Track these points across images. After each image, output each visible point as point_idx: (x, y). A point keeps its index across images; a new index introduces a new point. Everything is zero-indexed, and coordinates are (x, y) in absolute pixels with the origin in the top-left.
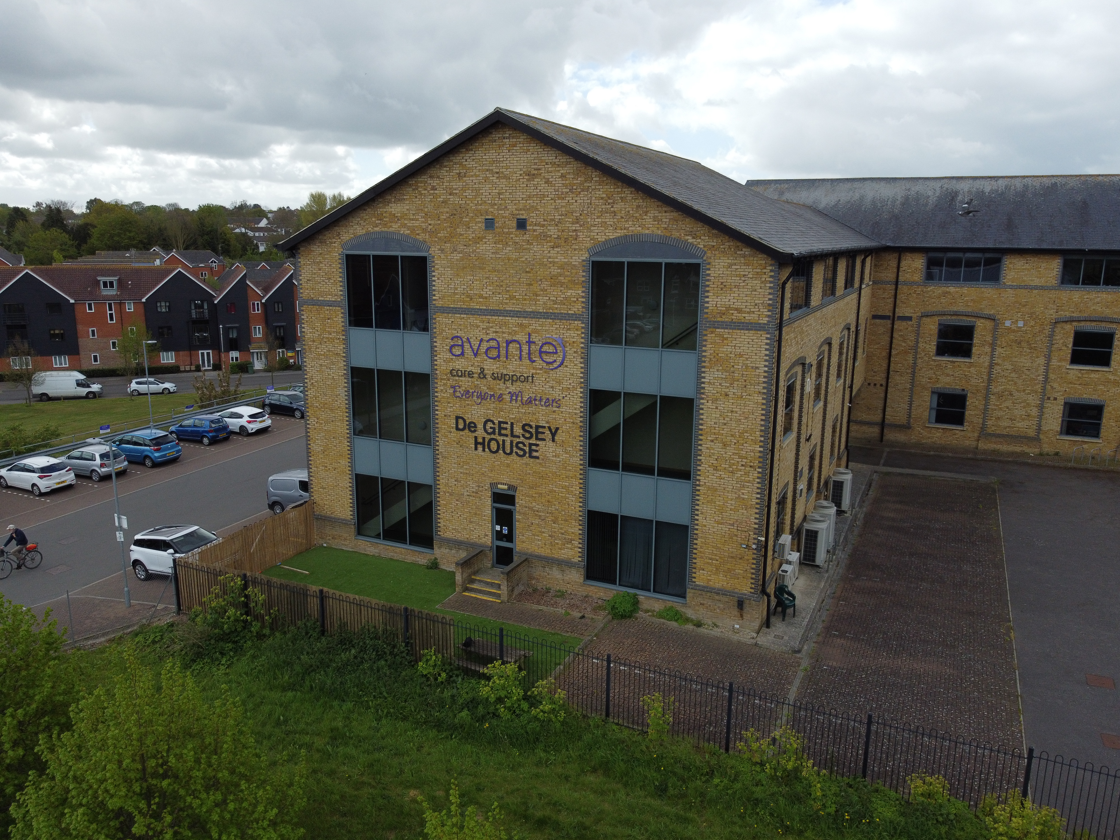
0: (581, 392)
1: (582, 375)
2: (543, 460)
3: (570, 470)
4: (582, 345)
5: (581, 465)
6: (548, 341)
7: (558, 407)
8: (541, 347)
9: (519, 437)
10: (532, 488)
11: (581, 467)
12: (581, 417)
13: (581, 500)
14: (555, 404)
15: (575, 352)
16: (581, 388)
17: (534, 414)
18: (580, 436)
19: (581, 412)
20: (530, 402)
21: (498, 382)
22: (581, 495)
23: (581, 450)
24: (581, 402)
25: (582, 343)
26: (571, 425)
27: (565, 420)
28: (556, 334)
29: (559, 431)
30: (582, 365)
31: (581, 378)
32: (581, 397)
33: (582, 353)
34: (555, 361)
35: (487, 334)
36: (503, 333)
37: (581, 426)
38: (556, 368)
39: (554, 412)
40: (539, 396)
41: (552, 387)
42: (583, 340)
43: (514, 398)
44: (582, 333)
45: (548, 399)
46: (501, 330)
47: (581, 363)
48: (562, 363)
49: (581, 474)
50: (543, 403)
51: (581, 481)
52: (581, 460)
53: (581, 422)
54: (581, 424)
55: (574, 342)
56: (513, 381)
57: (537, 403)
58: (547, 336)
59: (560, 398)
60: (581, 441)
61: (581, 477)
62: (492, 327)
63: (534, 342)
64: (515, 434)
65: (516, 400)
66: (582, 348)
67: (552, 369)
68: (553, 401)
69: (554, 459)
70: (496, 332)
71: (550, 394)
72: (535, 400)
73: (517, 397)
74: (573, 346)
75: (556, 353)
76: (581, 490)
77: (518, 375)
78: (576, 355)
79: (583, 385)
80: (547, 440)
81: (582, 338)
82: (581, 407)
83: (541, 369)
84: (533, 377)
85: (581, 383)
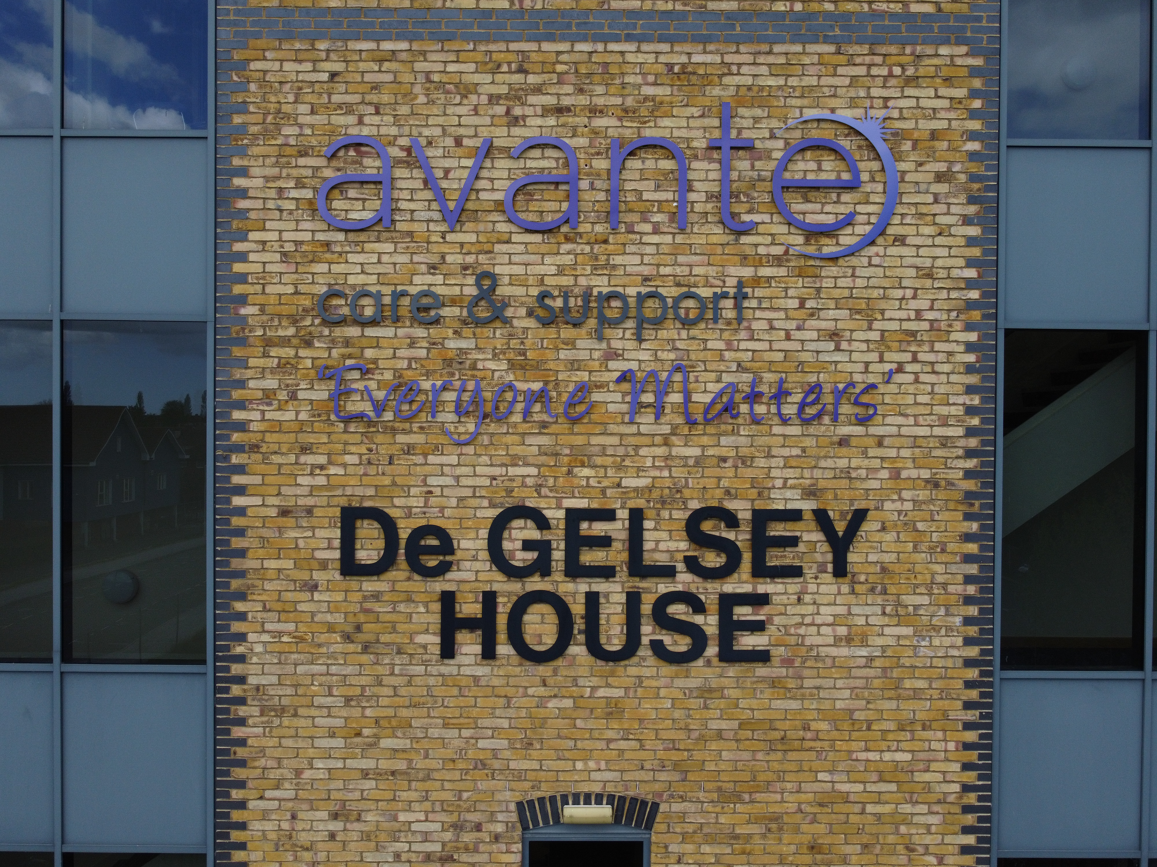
0: (970, 347)
1: (972, 273)
2: (788, 662)
3: (916, 694)
4: (974, 146)
5: (969, 663)
6: (815, 134)
7: (863, 421)
8: (784, 164)
9: (669, 572)
10: (736, 797)
11: (973, 674)
12: (970, 453)
13: (970, 819)
14: (846, 409)
15: (940, 177)
16: (969, 327)
17: (745, 461)
18: (967, 538)
19: (970, 432)
20: (729, 409)
21: (567, 332)
22: (972, 799)
23: (968, 600)
24: (970, 390)
25: (973, 136)
26: (923, 495)
27: (896, 474)
28: (853, 102)
29: (869, 526)
30: (974, 231)
31: (970, 284)
32: (970, 369)
33: (973, 178)
34: (849, 221)
35: (515, 121)
36: (595, 111)
37: (969, 495)
38: (852, 252)
39: (844, 442)
40: (768, 377)
41: (834, 335)
42: (975, 125)
43: (648, 398)
44: (974, 94)
45: (816, 389)
46: (583, 100)
47: (967, 221)
48: (881, 230)
49: (968, 705)
50: (790, 410)
51: (971, 736)
52: (968, 641)
53: (968, 474)
54: (971, 485)
55: (934, 135)
56: (641, 322)
57: (760, 409)
58: (810, 113)
59: (871, 379)
60: (968, 559)
61: (972, 715)
62: (538, 90)
63: (748, 147)
64: (648, 559)
65: (659, 410)
66: (973, 156)
67: (834, 259)
68: (839, 395)
69: (844, 651)
70: (560, 110)
71: (822, 367)
72: (753, 397)
73: (661, 393)
74: (932, 155)
75: (852, 186)
76: (970, 777)
77: (670, 292)
78: (942, 188)
79: (976, 315)
80: (809, 571)
81: (973, 114)
82: (970, 411)
83: (778, 261)
84: (740, 297)
85: (971, 305)
